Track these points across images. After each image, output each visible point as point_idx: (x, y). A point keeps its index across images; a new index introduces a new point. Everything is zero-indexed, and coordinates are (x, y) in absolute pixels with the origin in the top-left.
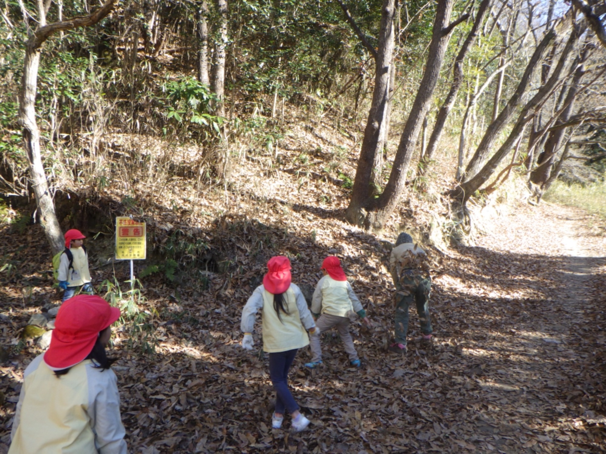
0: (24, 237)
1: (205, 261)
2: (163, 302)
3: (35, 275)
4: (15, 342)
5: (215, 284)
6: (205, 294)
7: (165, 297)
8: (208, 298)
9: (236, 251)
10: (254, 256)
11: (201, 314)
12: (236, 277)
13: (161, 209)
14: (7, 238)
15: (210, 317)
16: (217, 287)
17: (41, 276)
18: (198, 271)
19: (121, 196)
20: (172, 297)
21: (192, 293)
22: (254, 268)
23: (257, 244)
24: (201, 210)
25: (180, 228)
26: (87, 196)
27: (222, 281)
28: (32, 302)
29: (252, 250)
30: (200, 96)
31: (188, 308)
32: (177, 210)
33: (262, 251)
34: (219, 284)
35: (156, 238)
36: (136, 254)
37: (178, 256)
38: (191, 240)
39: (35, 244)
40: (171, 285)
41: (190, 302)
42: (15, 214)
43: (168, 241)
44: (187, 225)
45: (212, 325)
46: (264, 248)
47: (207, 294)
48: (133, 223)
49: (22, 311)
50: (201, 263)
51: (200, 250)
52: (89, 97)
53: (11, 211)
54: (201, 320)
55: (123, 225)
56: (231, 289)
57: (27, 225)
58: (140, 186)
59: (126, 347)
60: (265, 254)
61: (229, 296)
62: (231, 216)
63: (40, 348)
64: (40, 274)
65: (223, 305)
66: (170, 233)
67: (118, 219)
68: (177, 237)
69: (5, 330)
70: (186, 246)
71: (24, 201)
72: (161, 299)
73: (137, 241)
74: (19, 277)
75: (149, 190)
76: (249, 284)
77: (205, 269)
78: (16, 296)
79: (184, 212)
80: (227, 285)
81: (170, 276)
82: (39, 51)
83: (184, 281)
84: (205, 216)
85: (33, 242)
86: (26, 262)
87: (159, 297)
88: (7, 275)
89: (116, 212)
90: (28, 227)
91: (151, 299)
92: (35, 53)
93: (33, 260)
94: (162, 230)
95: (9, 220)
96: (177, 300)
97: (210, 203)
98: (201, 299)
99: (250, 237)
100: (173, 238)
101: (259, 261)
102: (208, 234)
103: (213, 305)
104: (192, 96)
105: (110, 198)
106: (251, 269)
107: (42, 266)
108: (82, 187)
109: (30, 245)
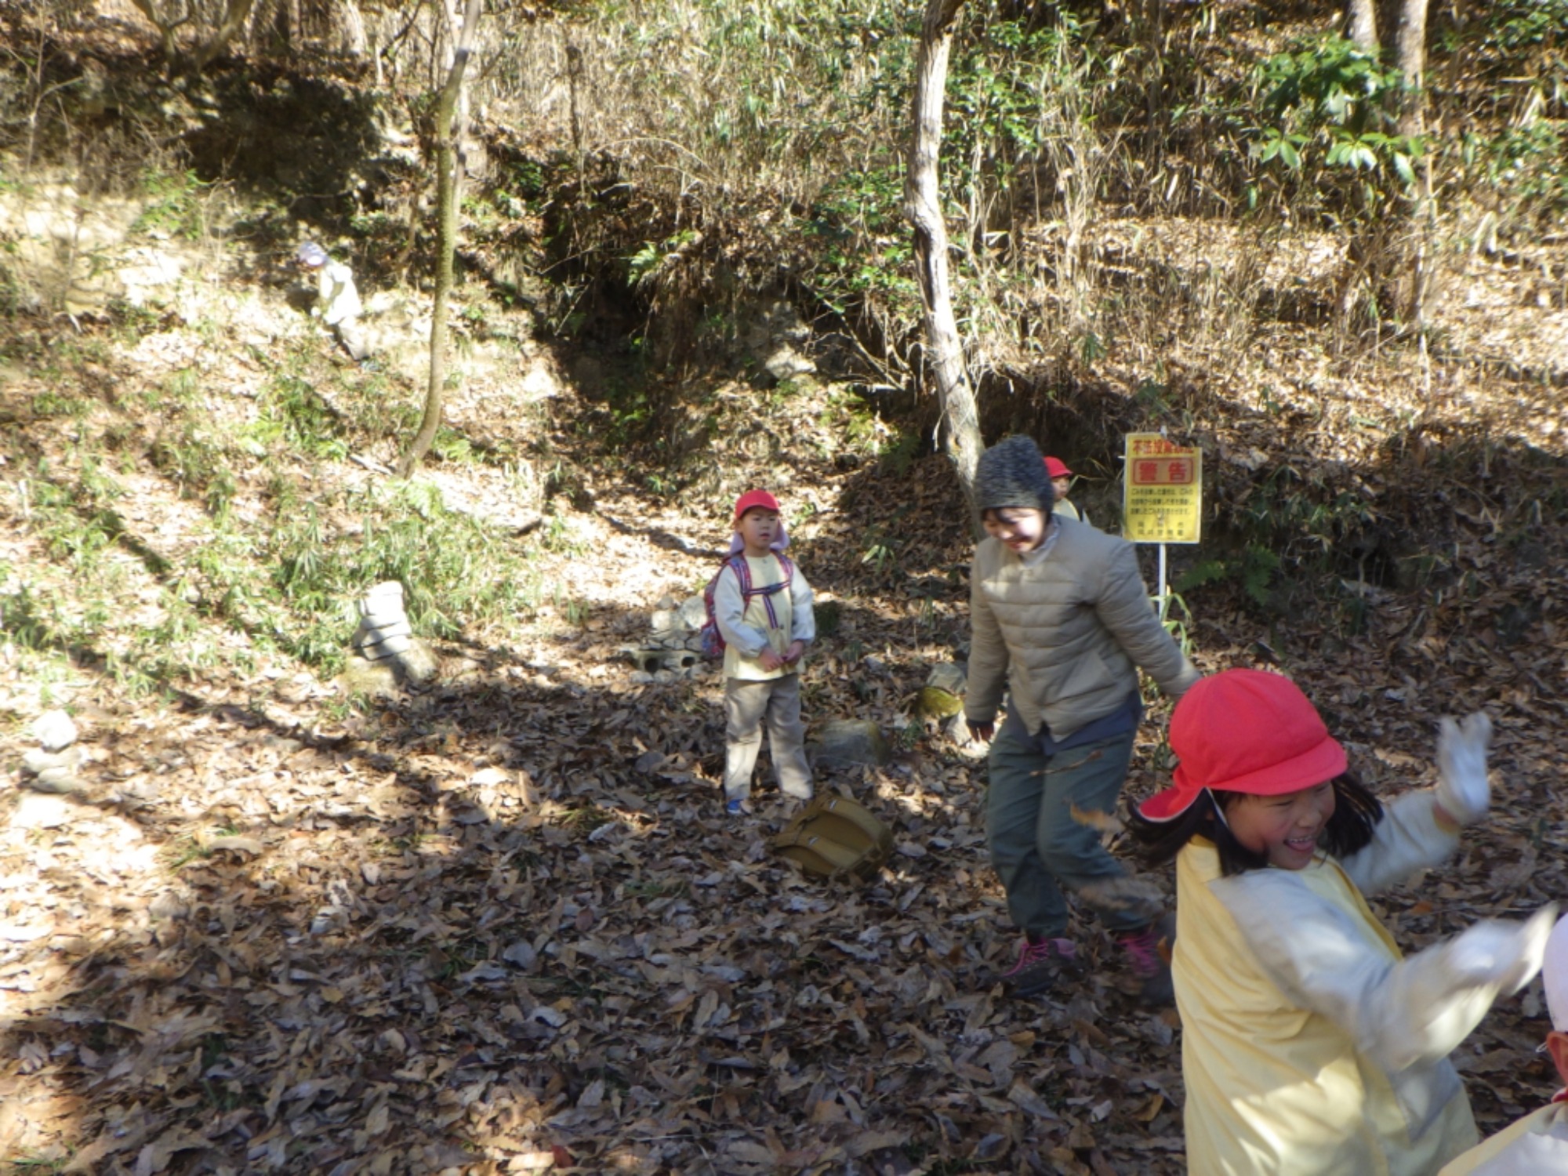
0: (906, 485)
1: (1357, 553)
2: (1238, 656)
3: (933, 573)
4: (902, 721)
5: (1387, 620)
6: (1356, 645)
7: (1242, 646)
8: (1366, 657)
9: (1453, 526)
10: (1512, 544)
11: (1346, 699)
12: (1452, 603)
13: (1233, 411)
14: (873, 487)
15: (1370, 708)
16: (1394, 628)
17: (945, 576)
18: (1338, 581)
19: (1131, 380)
20: (1261, 648)
21: (1318, 641)
22: (1511, 581)
23: (1524, 508)
24: (1347, 411)
25: (1285, 461)
26: (1051, 383)
27: (1408, 612)
28: (930, 635)
29: (1504, 526)
30: (1356, 84)
31: (1307, 679)
32: (1279, 413)
33: (1538, 532)
34: (1399, 621)
35: (1222, 490)
36: (1175, 528)
37: (1280, 537)
38: (1318, 495)
39: (930, 502)
40: (1259, 616)
41: (1311, 663)
42: (887, 432)
43: (1255, 497)
44: (1307, 454)
45: (1379, 732)
46: (1546, 522)
47: (1362, 647)
48: (1168, 450)
49: (910, 653)
50: (1345, 560)
51: (1345, 525)
52: (1058, 130)
53: (880, 425)
54: (1345, 714)
55: (1142, 455)
56: (1436, 636)
57: (913, 457)
58: (1177, 353)
59: (1150, 764)
60: (1547, 542)
61: (1430, 656)
62: (1439, 428)
63: (954, 741)
64: (942, 570)
65: (1411, 681)
66: (1261, 474)
67: (1130, 439)
68: (1279, 487)
69: (880, 692)
70: (1305, 512)
71: (905, 401)
72: (1234, 651)
73: (1178, 497)
74: (901, 577)
75: (1198, 363)
76: (1492, 625)
77: (1355, 577)
78: (895, 617)
79: (1299, 420)
80: (1423, 624)
81: (1257, 590)
82: (949, 32)
83: (1294, 605)
84: (1360, 428)
85: (926, 498)
86: (912, 544)
87: (1227, 645)
88: (877, 571)
89: (1118, 422)
90: (915, 463)
91: (1207, 647)
92: (941, 38)
93: (927, 539)
94: (1238, 468)
95: (876, 447)
96: (1277, 657)
97: (1371, 392)
98: (1345, 658)
99: (1498, 489)
100: (1268, 490)
101: (1526, 559)
102: (1368, 478)
103: (1381, 679)
104: (1334, 85)
105: (1104, 387)
106: (1499, 581)
107: (947, 553)
108: (1036, 361)
109: (920, 503)
